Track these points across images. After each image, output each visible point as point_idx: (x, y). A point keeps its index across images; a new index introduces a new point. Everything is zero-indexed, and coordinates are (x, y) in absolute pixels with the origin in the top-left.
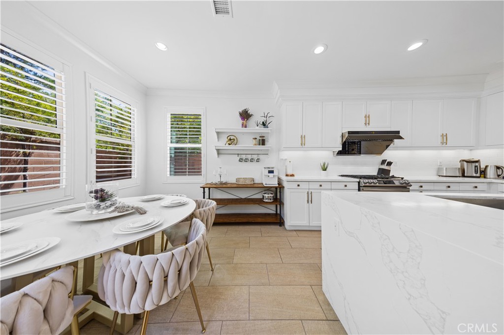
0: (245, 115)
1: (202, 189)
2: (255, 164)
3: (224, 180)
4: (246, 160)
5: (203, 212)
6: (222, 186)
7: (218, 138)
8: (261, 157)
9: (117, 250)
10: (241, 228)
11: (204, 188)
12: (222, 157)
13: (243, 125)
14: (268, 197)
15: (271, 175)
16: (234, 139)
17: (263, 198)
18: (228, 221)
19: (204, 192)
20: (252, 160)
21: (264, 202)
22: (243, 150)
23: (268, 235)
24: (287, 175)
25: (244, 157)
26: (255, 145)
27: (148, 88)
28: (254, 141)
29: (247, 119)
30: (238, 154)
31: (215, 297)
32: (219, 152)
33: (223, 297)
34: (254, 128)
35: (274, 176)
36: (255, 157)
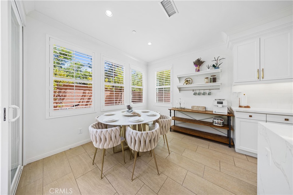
0: (199, 63)
1: (169, 110)
2: (207, 96)
3: (183, 106)
4: (199, 94)
5: (163, 121)
6: (182, 110)
7: (179, 81)
8: (212, 91)
9: (129, 126)
10: (194, 139)
11: (170, 110)
12: (182, 92)
13: (196, 70)
14: (218, 122)
15: (220, 105)
16: (190, 80)
17: (213, 123)
18: (185, 132)
19: (170, 112)
20: (204, 94)
21: (214, 125)
22: (197, 87)
23: (215, 149)
24: (240, 107)
25: (198, 92)
26: (207, 82)
27: (148, 63)
28: (206, 79)
29: (200, 66)
30: (193, 90)
31: (167, 165)
32: (180, 89)
33: (171, 168)
34: (206, 70)
35: (223, 106)
36: (207, 91)
